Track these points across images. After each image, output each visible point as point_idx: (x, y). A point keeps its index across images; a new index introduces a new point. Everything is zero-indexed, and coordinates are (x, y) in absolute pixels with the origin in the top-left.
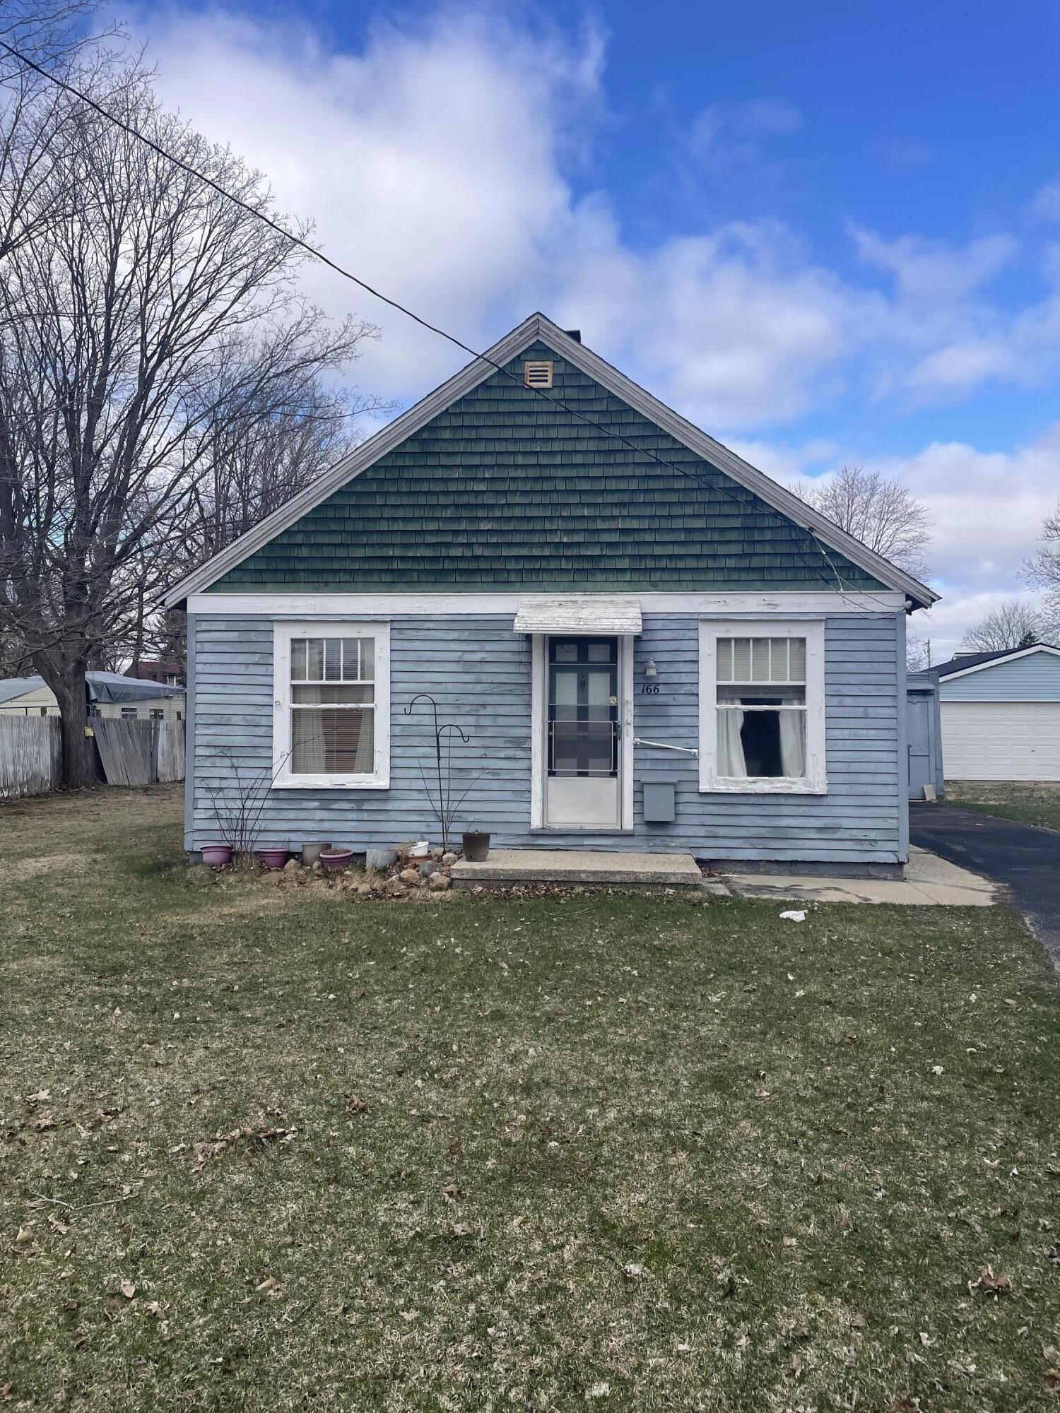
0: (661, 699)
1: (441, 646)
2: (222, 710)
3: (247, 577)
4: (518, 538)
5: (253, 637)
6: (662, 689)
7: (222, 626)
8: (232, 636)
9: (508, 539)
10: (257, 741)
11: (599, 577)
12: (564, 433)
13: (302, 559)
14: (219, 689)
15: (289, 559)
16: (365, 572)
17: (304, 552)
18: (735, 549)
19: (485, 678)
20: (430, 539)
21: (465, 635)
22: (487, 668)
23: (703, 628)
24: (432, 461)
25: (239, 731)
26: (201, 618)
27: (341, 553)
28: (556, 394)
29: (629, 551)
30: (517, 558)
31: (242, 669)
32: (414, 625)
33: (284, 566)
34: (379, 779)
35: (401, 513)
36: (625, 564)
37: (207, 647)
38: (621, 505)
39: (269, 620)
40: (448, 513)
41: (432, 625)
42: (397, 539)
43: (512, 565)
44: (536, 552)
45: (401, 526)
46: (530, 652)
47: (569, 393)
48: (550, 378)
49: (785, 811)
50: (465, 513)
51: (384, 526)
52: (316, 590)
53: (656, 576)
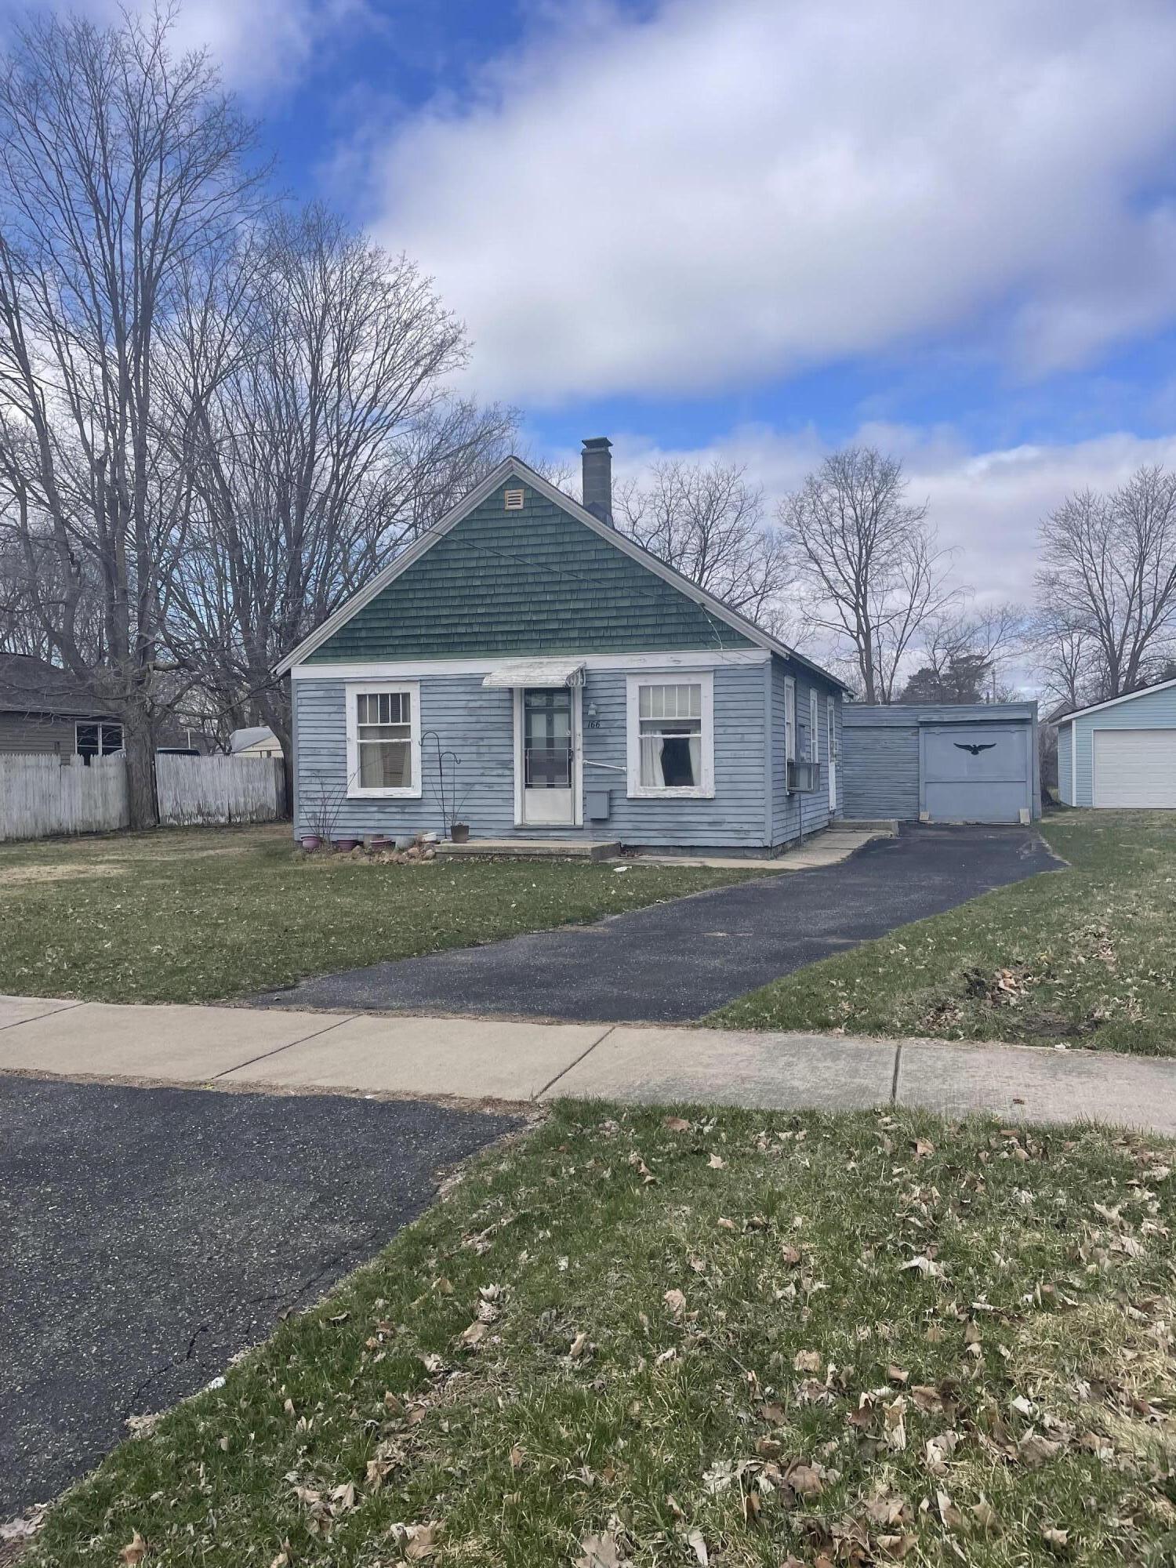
0: (601, 732)
1: (452, 697)
2: (314, 745)
3: (329, 653)
4: (503, 619)
5: (333, 694)
6: (602, 725)
7: (313, 687)
8: (320, 694)
9: (495, 619)
10: (337, 766)
11: (558, 644)
12: (533, 541)
13: (362, 639)
14: (312, 730)
15: (353, 639)
16: (403, 646)
17: (363, 634)
18: (651, 621)
19: (482, 719)
20: (444, 621)
21: (469, 689)
22: (484, 712)
23: (629, 679)
24: (445, 566)
25: (325, 759)
26: (300, 682)
27: (386, 634)
28: (526, 513)
29: (578, 624)
30: (502, 632)
31: (326, 717)
32: (435, 683)
33: (350, 644)
34: (414, 792)
35: (425, 604)
36: (575, 634)
37: (305, 702)
38: (572, 591)
39: (342, 682)
40: (456, 602)
41: (447, 683)
42: (423, 622)
43: (499, 638)
44: (515, 628)
45: (425, 613)
46: (512, 700)
47: (537, 512)
48: (522, 502)
49: (687, 810)
50: (467, 602)
51: (413, 613)
52: (372, 660)
53: (597, 642)
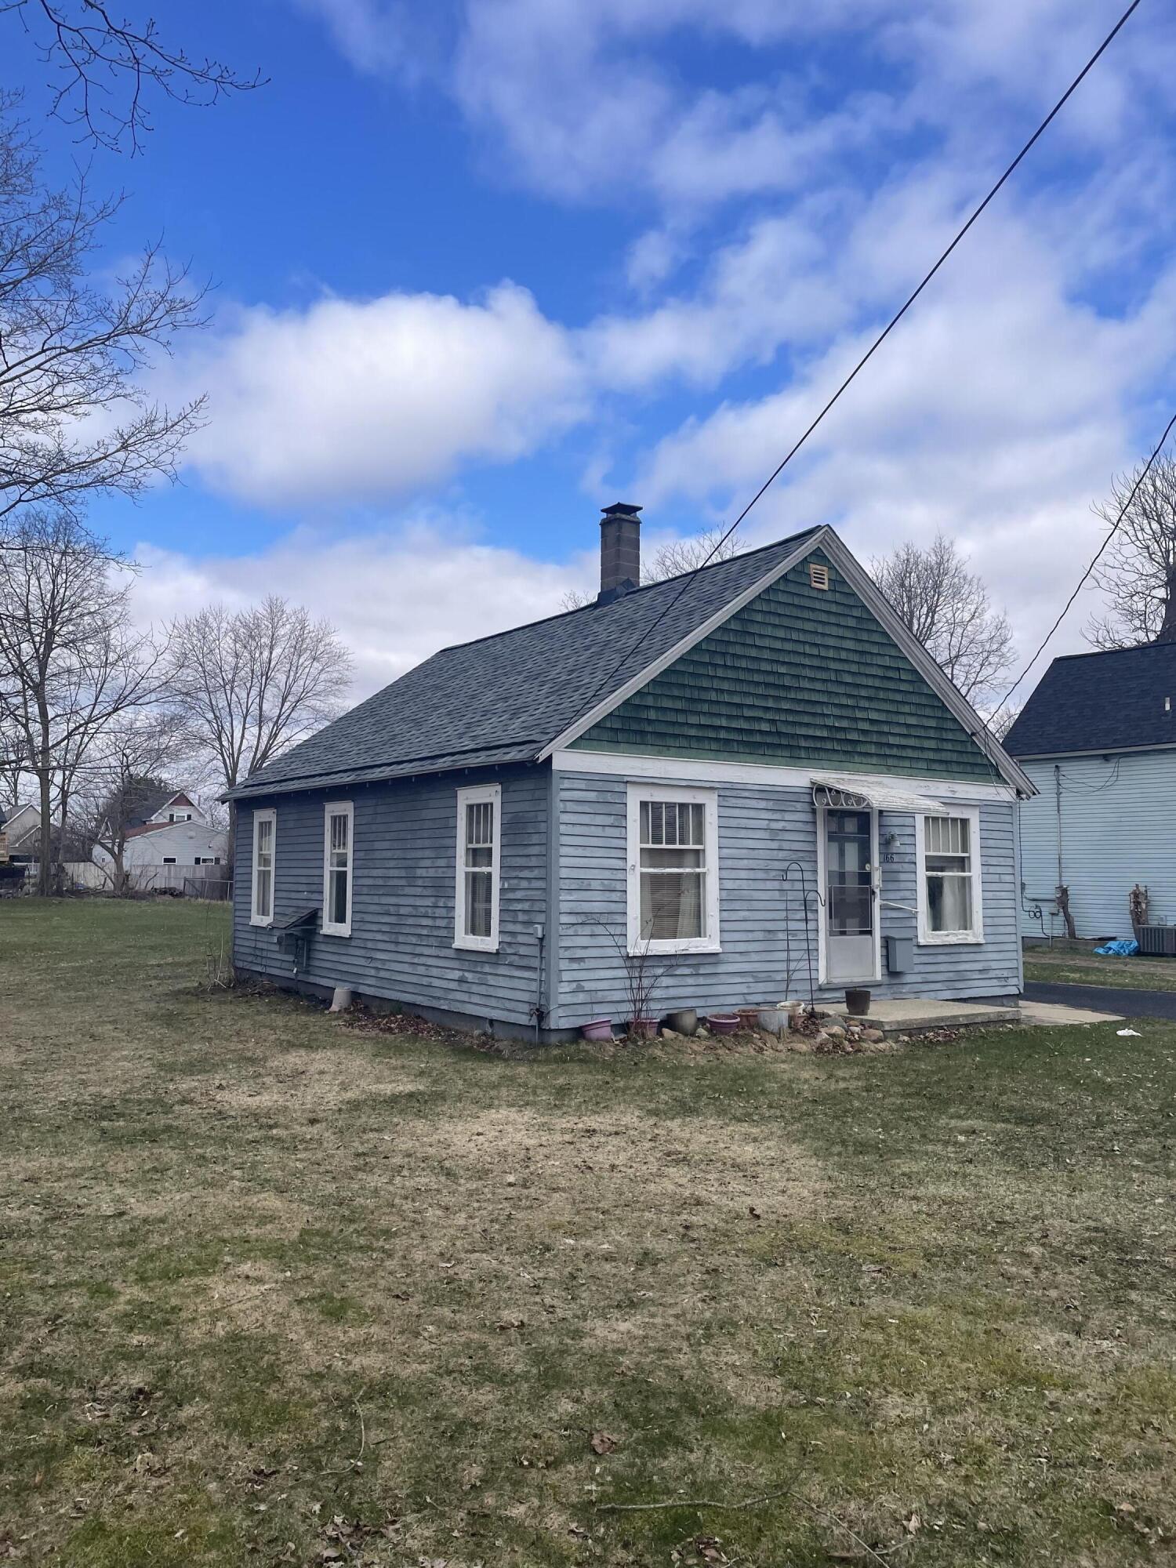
0: (895, 867)
1: (752, 814)
2: (582, 874)
3: (605, 736)
4: (806, 719)
5: (609, 797)
6: (896, 858)
7: (582, 785)
8: (592, 796)
9: (797, 719)
10: (614, 907)
11: (857, 759)
12: (834, 631)
13: (650, 721)
14: (580, 852)
15: (640, 720)
16: (698, 739)
17: (652, 715)
18: (932, 744)
19: (786, 845)
20: (747, 713)
21: (770, 805)
22: (788, 836)
24: (749, 641)
25: (597, 896)
26: (567, 775)
27: (681, 719)
28: (829, 596)
29: (875, 738)
30: (806, 737)
31: (599, 831)
32: (734, 793)
33: (635, 727)
34: (709, 944)
35: (725, 686)
36: (873, 749)
37: (570, 806)
38: (869, 699)
39: (626, 781)
40: (760, 691)
41: (746, 794)
42: (724, 710)
43: (803, 743)
44: (818, 733)
45: (727, 698)
46: (815, 823)
47: (838, 597)
48: (826, 581)
50: (772, 692)
51: (713, 696)
52: (660, 753)
53: (890, 762)
